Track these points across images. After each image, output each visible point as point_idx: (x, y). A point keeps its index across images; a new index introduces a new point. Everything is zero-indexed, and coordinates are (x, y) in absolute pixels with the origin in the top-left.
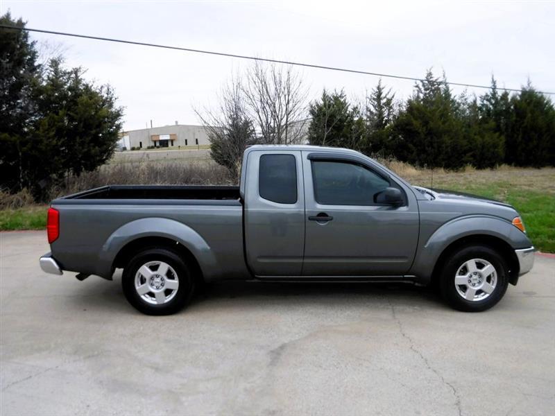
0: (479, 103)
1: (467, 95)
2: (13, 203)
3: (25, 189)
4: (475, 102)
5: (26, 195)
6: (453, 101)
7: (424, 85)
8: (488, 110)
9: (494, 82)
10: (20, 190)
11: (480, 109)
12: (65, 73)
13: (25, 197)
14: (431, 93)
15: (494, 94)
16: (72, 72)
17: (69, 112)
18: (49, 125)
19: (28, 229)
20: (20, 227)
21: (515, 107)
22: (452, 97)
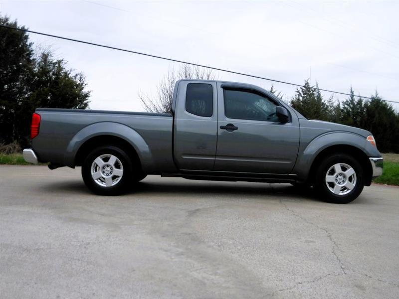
0: (342, 106)
1: (333, 100)
2: (7, 150)
3: (15, 142)
4: (339, 105)
5: (16, 146)
6: (323, 104)
7: (303, 92)
8: (348, 112)
9: (352, 92)
10: (12, 142)
11: (342, 111)
12: (51, 63)
13: (15, 147)
14: (308, 97)
15: (352, 100)
16: (56, 62)
17: (52, 89)
18: (37, 97)
19: (15, 164)
20: (10, 162)
21: (367, 110)
22: (323, 101)
